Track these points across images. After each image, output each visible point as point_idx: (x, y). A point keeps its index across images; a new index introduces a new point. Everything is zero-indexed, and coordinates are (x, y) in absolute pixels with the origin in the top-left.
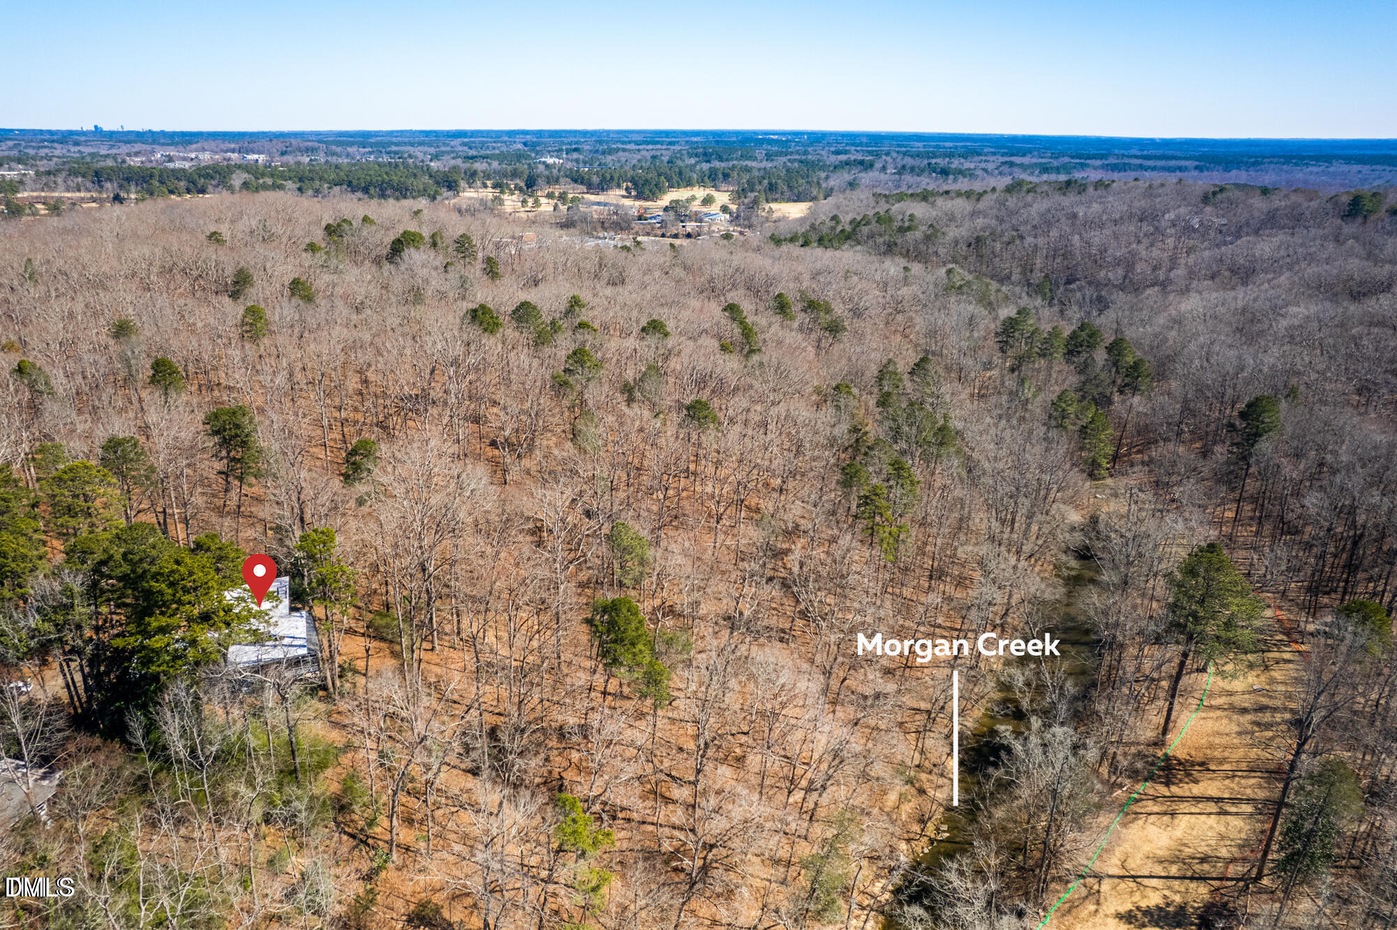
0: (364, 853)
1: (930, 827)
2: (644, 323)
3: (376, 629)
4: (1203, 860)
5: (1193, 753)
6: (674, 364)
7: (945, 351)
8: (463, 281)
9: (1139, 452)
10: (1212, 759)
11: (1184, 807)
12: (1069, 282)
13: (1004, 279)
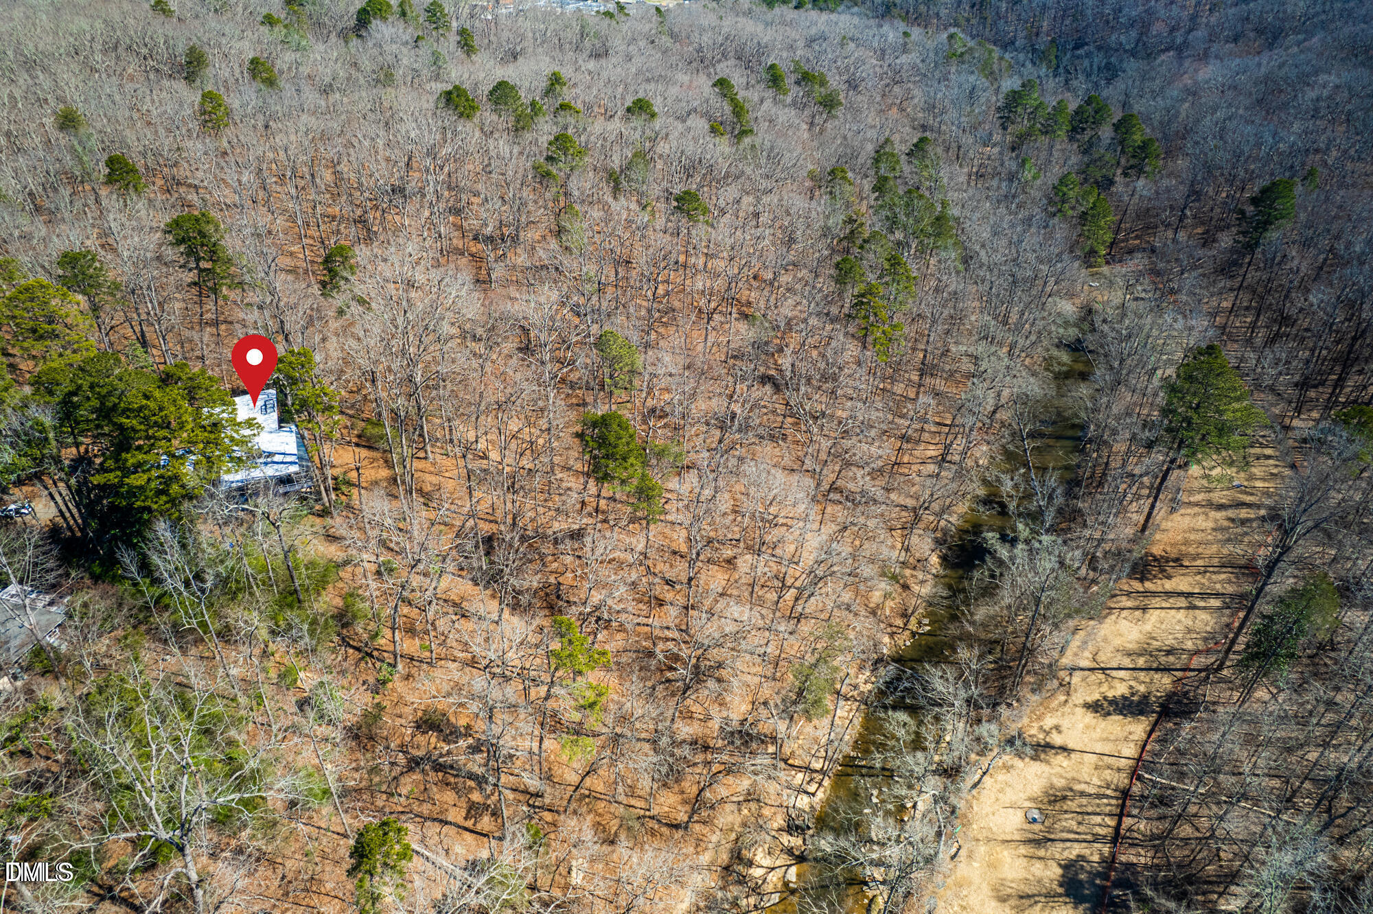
0: (370, 665)
1: (913, 620)
2: (628, 103)
3: (368, 440)
4: (1169, 652)
5: (1168, 549)
6: (663, 148)
7: (943, 127)
8: (436, 58)
9: (1137, 237)
10: (1187, 555)
11: (1156, 602)
12: (1076, 47)
13: (1008, 45)
